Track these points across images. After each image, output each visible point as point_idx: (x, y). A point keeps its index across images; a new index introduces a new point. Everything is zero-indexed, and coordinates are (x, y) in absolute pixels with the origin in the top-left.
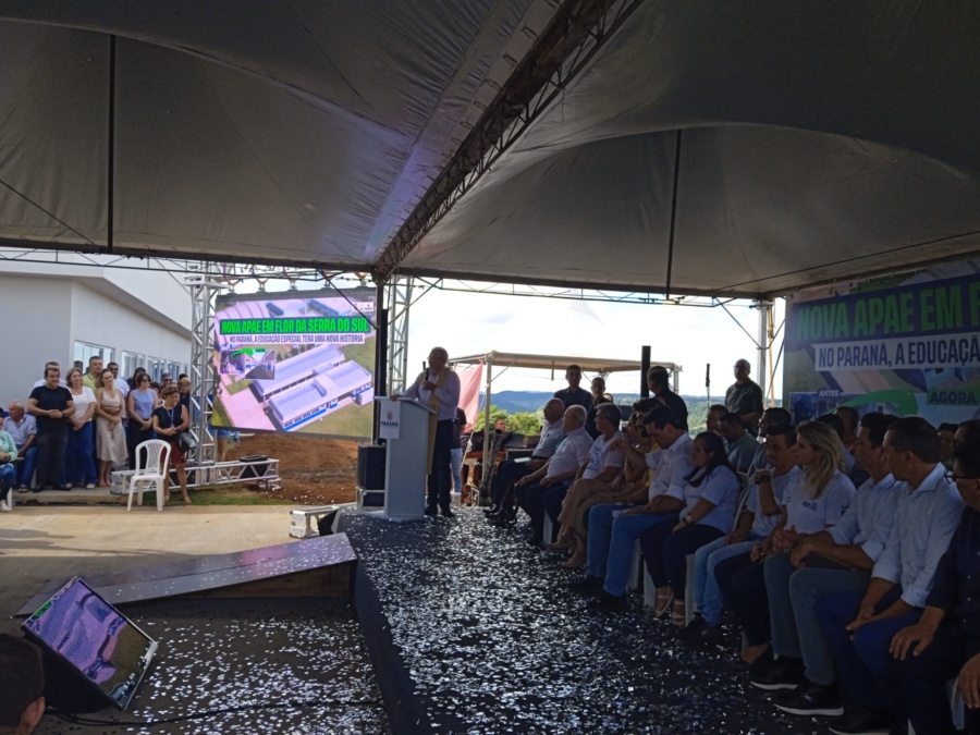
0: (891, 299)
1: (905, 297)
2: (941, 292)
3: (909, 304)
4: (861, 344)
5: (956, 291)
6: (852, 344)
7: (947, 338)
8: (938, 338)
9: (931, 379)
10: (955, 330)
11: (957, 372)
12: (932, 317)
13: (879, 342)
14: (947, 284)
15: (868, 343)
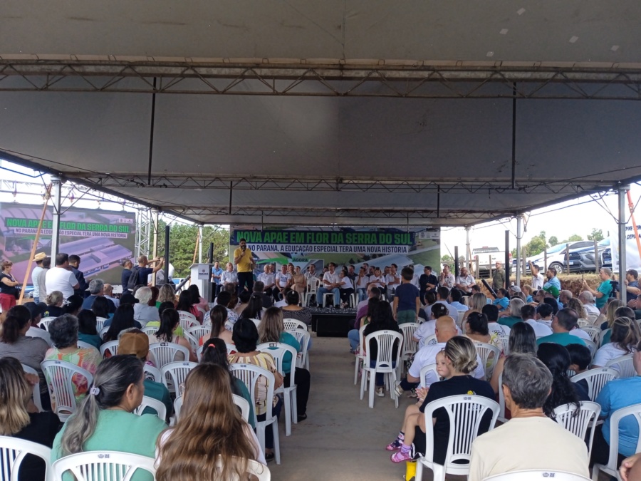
0: (280, 234)
1: (284, 234)
2: (298, 234)
3: (286, 235)
4: (267, 245)
5: (303, 234)
6: (263, 245)
7: (299, 245)
8: (296, 245)
9: (293, 255)
10: (301, 243)
11: (302, 254)
12: (294, 240)
13: (275, 245)
14: (300, 232)
15: (270, 245)
